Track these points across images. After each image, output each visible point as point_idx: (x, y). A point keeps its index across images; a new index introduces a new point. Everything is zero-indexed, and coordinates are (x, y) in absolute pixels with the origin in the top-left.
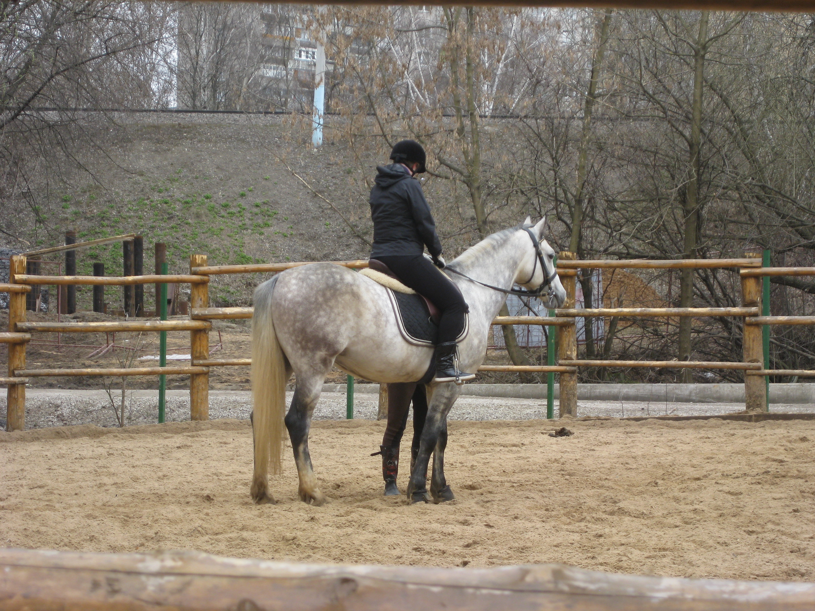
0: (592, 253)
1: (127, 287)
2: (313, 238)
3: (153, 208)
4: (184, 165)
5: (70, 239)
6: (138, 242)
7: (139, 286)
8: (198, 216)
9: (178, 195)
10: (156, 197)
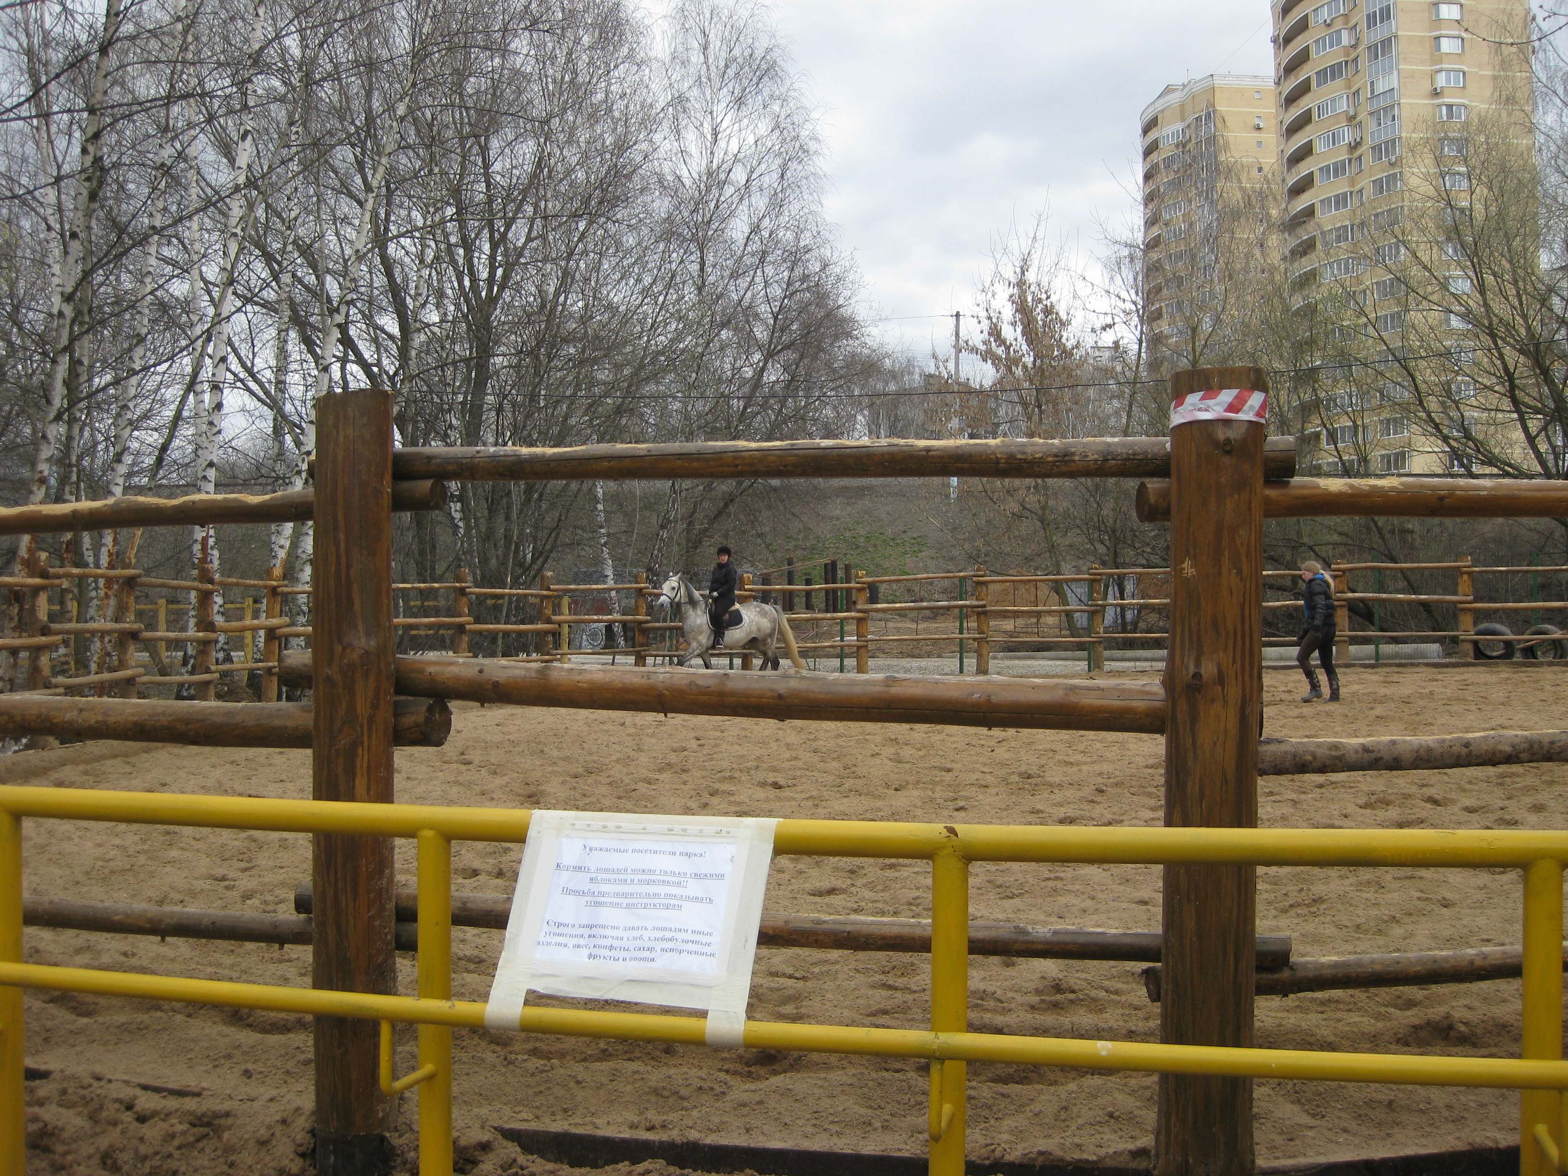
0: (1124, 565)
1: (827, 591)
2: (951, 559)
3: (846, 541)
4: (866, 513)
5: (790, 562)
6: (834, 564)
7: (835, 591)
8: (875, 546)
9: (862, 532)
10: (848, 534)
